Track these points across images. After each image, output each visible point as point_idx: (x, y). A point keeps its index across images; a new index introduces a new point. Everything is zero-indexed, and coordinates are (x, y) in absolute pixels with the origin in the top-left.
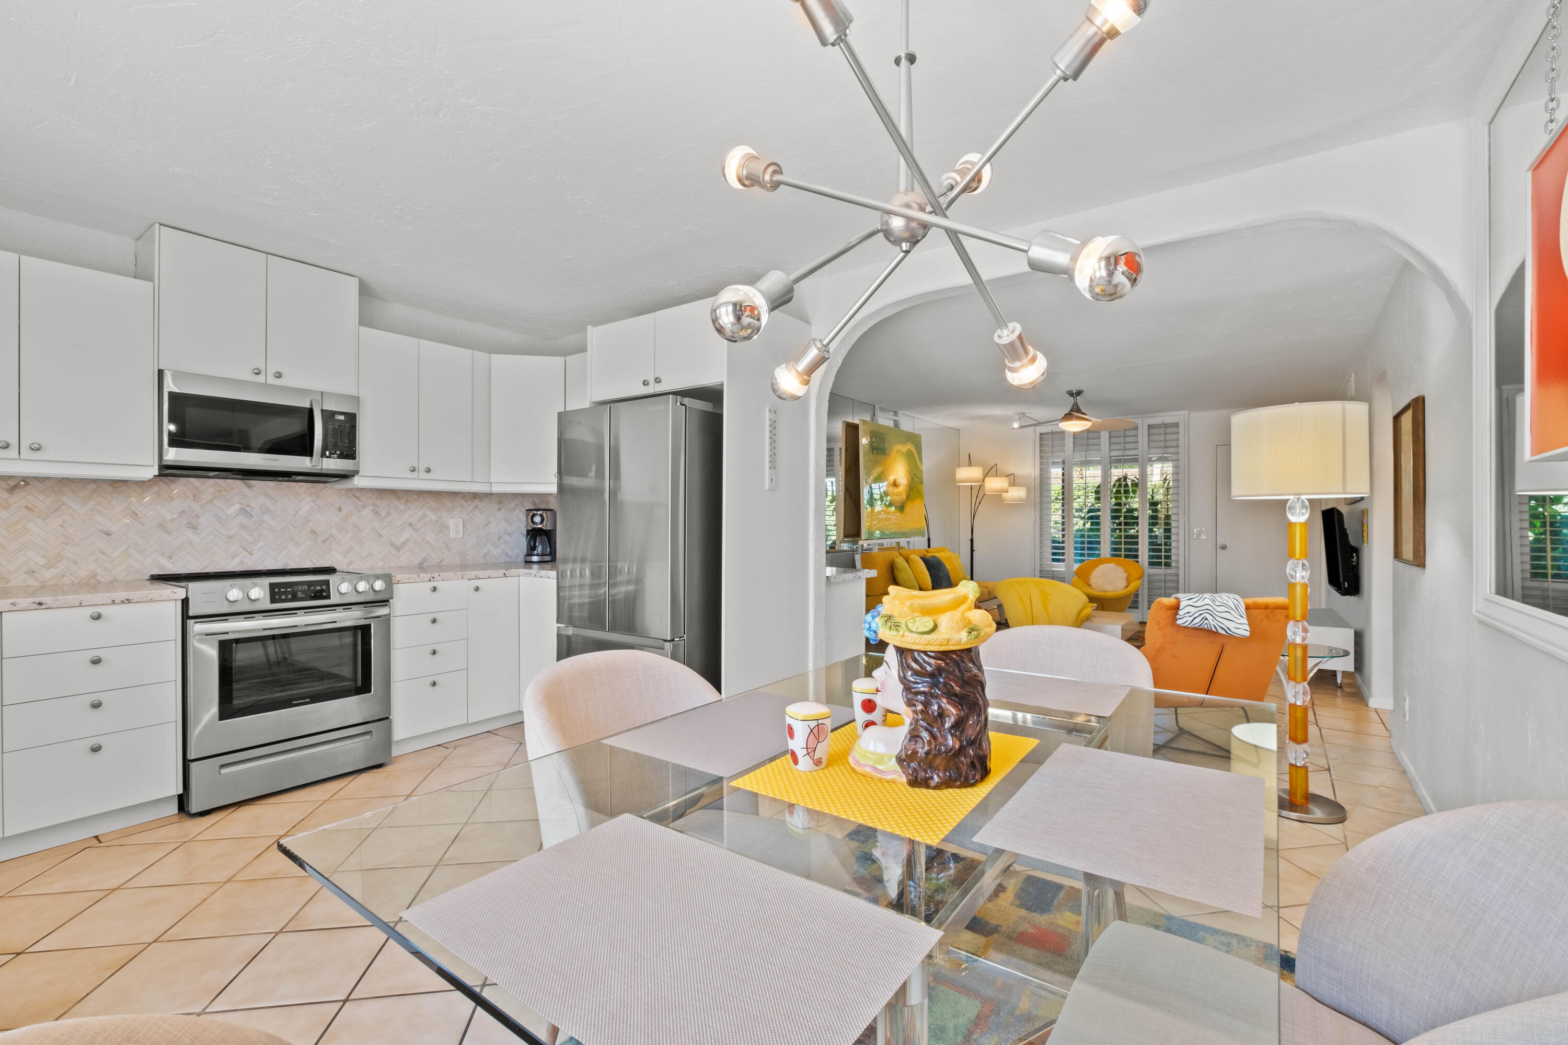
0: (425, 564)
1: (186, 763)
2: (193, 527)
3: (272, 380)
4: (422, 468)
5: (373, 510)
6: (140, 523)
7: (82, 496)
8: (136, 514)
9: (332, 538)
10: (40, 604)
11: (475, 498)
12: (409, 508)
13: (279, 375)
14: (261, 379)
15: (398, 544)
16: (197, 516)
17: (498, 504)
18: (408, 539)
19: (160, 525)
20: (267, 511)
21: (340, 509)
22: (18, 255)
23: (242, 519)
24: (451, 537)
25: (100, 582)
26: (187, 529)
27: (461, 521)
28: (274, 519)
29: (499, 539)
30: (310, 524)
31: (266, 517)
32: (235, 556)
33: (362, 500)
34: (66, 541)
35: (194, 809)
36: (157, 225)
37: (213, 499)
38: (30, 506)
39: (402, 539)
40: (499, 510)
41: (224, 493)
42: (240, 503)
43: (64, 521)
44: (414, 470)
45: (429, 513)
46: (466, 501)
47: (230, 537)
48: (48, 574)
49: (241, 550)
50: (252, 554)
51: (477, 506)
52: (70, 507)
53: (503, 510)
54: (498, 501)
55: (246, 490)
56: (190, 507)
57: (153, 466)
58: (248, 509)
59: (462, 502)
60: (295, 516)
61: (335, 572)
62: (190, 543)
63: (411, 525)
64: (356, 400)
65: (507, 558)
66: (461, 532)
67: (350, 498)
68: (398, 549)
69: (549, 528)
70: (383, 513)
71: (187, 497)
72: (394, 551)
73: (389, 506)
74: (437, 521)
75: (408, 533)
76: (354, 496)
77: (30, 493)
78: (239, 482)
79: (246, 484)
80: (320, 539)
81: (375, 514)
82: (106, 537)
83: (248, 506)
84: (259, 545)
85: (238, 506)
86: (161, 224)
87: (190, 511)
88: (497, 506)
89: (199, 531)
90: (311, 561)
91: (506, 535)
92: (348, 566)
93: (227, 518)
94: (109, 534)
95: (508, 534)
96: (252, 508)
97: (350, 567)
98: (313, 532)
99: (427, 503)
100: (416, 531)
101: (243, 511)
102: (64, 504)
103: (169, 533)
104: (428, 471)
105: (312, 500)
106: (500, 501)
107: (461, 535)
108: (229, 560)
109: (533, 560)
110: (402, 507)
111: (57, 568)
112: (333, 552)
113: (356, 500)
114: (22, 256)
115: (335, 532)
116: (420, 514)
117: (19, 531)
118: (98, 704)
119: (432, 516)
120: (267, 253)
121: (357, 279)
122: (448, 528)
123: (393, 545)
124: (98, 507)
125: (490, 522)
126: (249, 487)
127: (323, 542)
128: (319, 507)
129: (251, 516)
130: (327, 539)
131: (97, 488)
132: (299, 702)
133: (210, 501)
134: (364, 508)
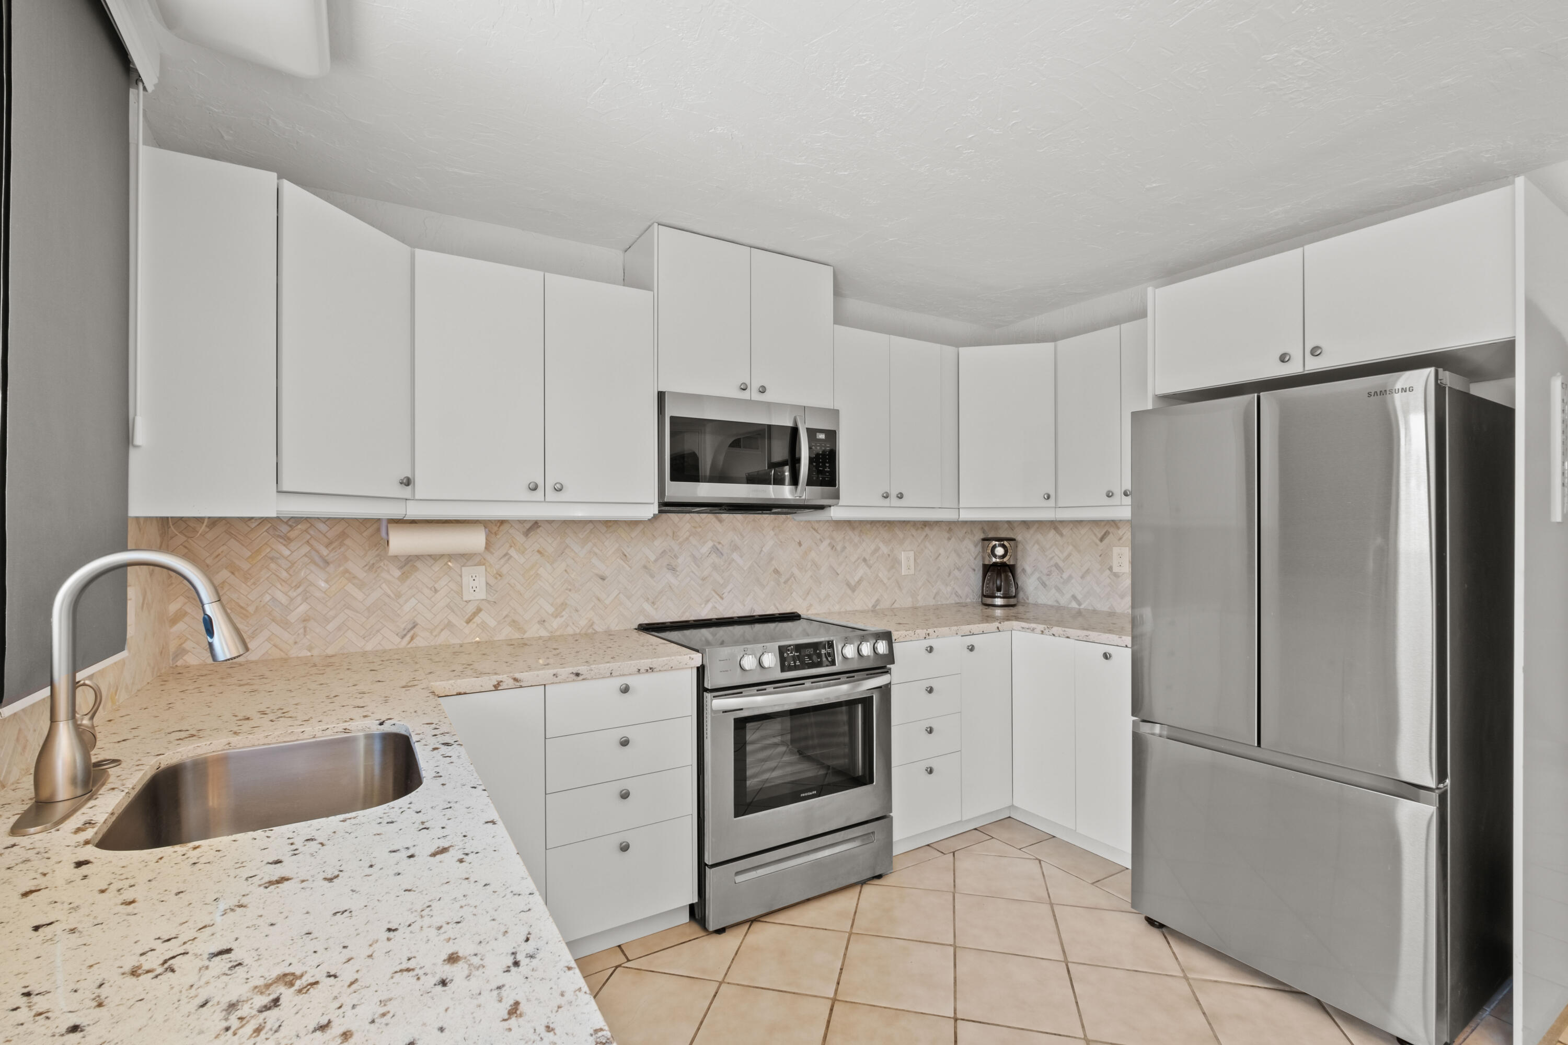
0: (878, 607)
1: (702, 867)
2: (672, 569)
3: (756, 397)
4: (894, 494)
5: (830, 544)
6: (628, 565)
7: (582, 537)
8: (625, 556)
9: (792, 578)
10: (578, 675)
11: (925, 526)
12: (863, 541)
13: (763, 390)
14: (745, 395)
15: (853, 583)
16: (676, 557)
17: (948, 532)
18: (862, 577)
19: (645, 567)
20: (735, 548)
21: (800, 544)
22: (542, 273)
23: (714, 557)
24: (903, 574)
25: (596, 632)
26: (667, 570)
27: (912, 554)
28: (741, 557)
29: (950, 574)
30: (773, 562)
31: (735, 556)
32: (708, 601)
33: (820, 532)
34: (569, 587)
35: (712, 925)
36: (656, 225)
37: (690, 536)
38: (541, 550)
39: (857, 579)
40: (949, 539)
41: (699, 530)
42: (713, 541)
43: (568, 566)
44: (886, 497)
45: (881, 545)
46: (917, 530)
47: (703, 579)
48: (555, 623)
49: (714, 593)
50: (722, 598)
51: (927, 535)
52: (572, 550)
53: (953, 539)
54: (948, 529)
55: (717, 525)
56: (670, 546)
57: (653, 504)
58: (719, 547)
59: (913, 532)
60: (760, 553)
61: (799, 619)
62: (670, 587)
63: (865, 560)
64: (834, 414)
65: (956, 598)
66: (912, 567)
67: (809, 530)
68: (853, 589)
69: (1012, 563)
70: (839, 548)
71: (667, 535)
72: (849, 592)
73: (844, 538)
74: (889, 555)
75: (862, 570)
76: (812, 528)
77: (541, 536)
78: (710, 516)
79: (717, 518)
80: (782, 580)
81: (832, 549)
82: (601, 581)
83: (720, 543)
84: (729, 588)
85: (710, 544)
86: (659, 224)
87: (670, 551)
88: (947, 535)
89: (678, 573)
90: (775, 605)
91: (956, 570)
92: (808, 610)
93: (701, 558)
94: (603, 579)
95: (958, 569)
96: (723, 546)
97: (809, 612)
98: (776, 571)
99: (880, 533)
100: (870, 567)
101: (716, 550)
102: (567, 546)
103: (652, 576)
104: (900, 496)
105: (775, 535)
106: (950, 528)
107: (912, 572)
108: (703, 606)
109: (997, 603)
110: (856, 539)
111: (562, 616)
112: (794, 594)
113: (814, 531)
114: (546, 274)
115: (796, 571)
116: (873, 547)
117: (533, 577)
118: (626, 793)
119: (884, 549)
120: (751, 247)
121: (832, 268)
122: (900, 563)
123: (848, 585)
124: (595, 549)
125: (940, 554)
126: (720, 521)
127: (785, 582)
128: (781, 542)
129: (722, 554)
130: (788, 580)
131: (594, 528)
132: (806, 794)
133: (687, 539)
134: (822, 542)
